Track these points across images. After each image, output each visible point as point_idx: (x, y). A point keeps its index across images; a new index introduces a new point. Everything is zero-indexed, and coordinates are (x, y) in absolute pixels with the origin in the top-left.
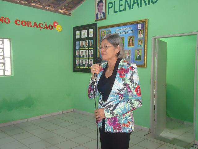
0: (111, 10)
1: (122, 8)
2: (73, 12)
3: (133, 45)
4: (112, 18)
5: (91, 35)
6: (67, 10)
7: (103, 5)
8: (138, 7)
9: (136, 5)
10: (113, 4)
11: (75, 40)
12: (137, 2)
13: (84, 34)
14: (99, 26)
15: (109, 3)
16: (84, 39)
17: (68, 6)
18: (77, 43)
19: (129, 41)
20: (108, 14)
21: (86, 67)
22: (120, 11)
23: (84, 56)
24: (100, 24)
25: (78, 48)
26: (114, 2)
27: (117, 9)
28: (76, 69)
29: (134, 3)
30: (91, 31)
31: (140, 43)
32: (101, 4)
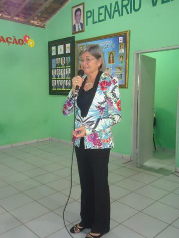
0: (90, 20)
1: (102, 17)
2: (48, 23)
3: (113, 62)
4: (92, 30)
5: (68, 51)
6: (41, 21)
7: (81, 14)
8: (120, 16)
9: (117, 13)
10: (92, 13)
11: (51, 58)
12: (118, 10)
13: (61, 48)
14: (76, 40)
15: (87, 12)
16: (61, 56)
17: (41, 16)
18: (53, 60)
19: (109, 58)
20: (87, 25)
21: (63, 89)
22: (100, 21)
23: (60, 76)
24: (78, 37)
25: (54, 66)
26: (93, 10)
27: (96, 19)
28: (52, 92)
29: (115, 11)
30: (68, 45)
31: (121, 59)
32: (78, 13)
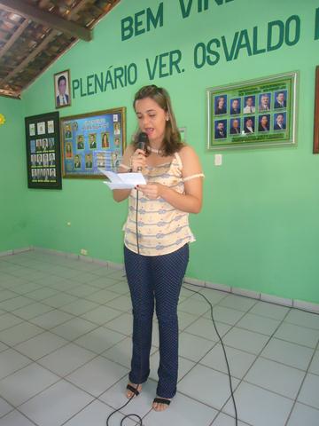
0: (78, 92)
1: (92, 89)
2: (24, 92)
3: (108, 146)
4: (80, 105)
5: (51, 131)
6: (14, 90)
7: (65, 84)
8: (113, 88)
9: (109, 85)
10: (79, 82)
11: (29, 139)
12: (111, 82)
13: (41, 125)
14: (61, 116)
15: (74, 81)
16: (42, 137)
17: (13, 84)
18: (32, 142)
19: (103, 140)
20: (74, 98)
21: (46, 181)
22: (89, 94)
23: (42, 164)
24: (63, 113)
25: (33, 150)
26: (81, 79)
27: (85, 91)
28: (32, 185)
29: (107, 82)
30: (51, 123)
31: (117, 143)
32: (63, 81)
